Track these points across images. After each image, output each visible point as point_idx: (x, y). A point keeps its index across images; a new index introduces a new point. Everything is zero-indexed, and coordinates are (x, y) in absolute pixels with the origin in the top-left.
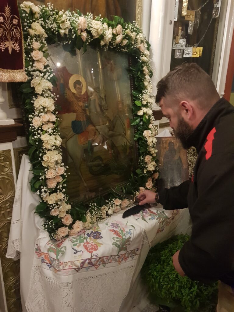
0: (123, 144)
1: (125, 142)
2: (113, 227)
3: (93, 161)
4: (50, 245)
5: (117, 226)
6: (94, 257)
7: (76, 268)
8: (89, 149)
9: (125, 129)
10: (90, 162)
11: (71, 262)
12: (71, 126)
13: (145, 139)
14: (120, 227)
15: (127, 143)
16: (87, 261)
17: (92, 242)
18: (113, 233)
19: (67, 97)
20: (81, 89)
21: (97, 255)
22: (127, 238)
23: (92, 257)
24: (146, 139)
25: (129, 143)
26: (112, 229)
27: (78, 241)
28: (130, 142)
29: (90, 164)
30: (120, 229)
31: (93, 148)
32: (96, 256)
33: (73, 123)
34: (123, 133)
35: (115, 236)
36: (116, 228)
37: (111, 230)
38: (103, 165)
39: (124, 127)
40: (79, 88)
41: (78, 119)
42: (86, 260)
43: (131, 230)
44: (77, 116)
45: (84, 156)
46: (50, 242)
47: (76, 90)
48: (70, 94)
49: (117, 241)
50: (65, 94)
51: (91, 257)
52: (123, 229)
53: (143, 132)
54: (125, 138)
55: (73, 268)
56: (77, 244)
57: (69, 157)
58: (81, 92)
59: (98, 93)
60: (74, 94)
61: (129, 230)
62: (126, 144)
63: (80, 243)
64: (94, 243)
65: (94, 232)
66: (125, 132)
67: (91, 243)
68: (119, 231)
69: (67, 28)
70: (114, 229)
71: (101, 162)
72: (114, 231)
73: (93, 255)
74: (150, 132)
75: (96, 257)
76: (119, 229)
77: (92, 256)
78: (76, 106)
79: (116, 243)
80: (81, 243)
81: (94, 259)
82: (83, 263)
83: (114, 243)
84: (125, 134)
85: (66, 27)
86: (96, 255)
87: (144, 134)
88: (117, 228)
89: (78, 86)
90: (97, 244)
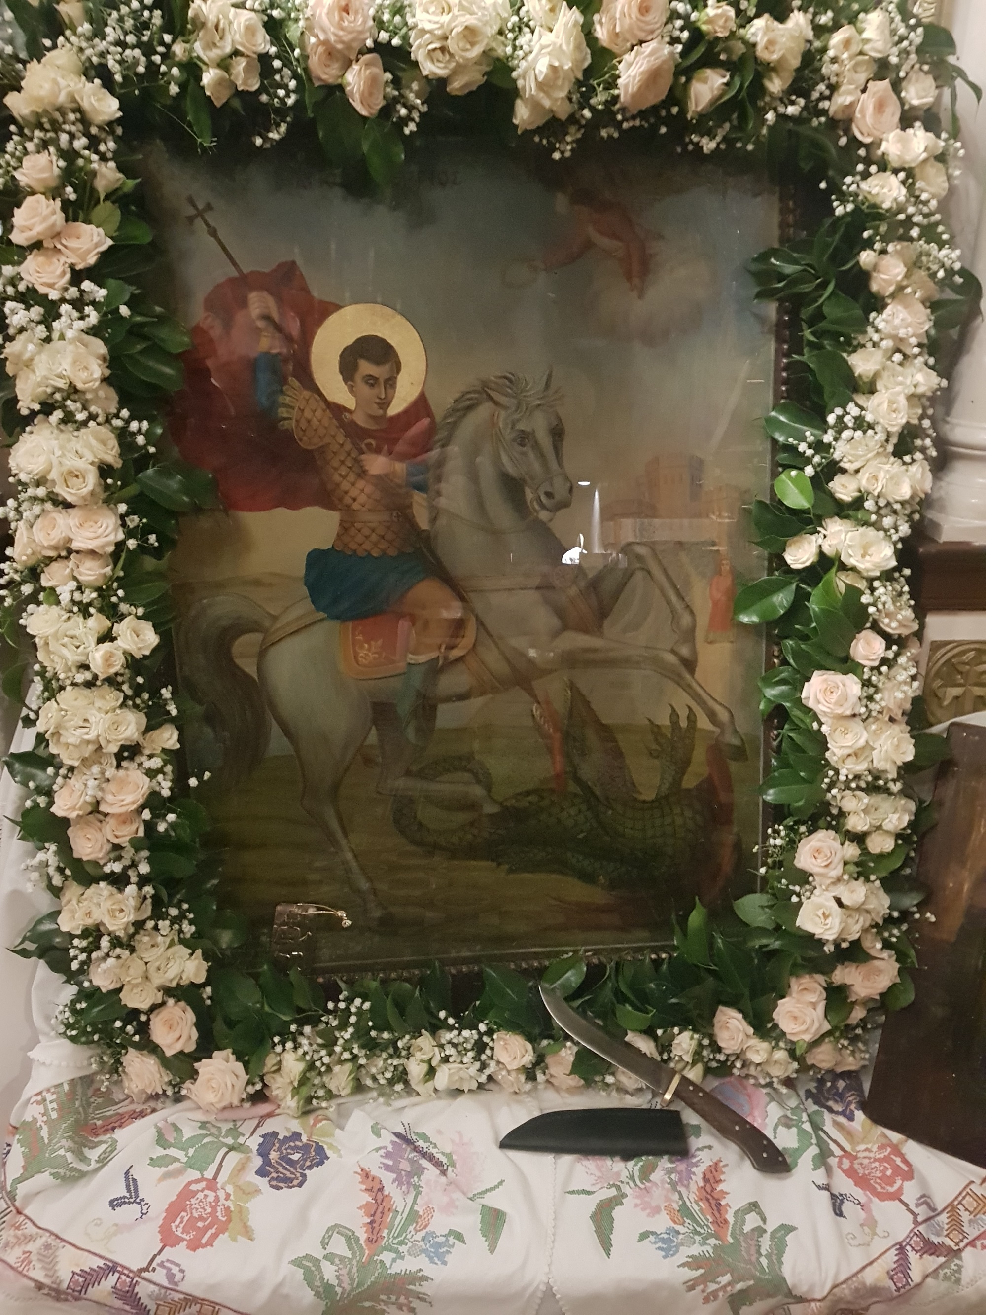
0: (664, 720)
1: (683, 714)
2: (387, 1168)
3: (421, 775)
4: (41, 1109)
5: (410, 1175)
6: (159, 1276)
7: (46, 1281)
8: (404, 708)
9: (689, 636)
10: (408, 773)
11: (51, 1240)
12: (303, 571)
13: (815, 725)
14: (418, 1193)
15: (692, 718)
16: (112, 1279)
17: (228, 1197)
18: (367, 1198)
19: (294, 423)
20: (391, 382)
21: (179, 1276)
22: (399, 1267)
23: (146, 1269)
24: (821, 724)
25: (712, 716)
26: (376, 1172)
27: (191, 1152)
28: (723, 716)
29: (402, 783)
30: (414, 1202)
31: (434, 708)
32: (170, 1276)
33: (316, 559)
34: (671, 658)
35: (358, 1224)
36: (398, 1181)
37: (366, 1175)
38: (490, 809)
39: (686, 620)
40: (372, 381)
41: (353, 546)
42: (113, 1268)
43: (459, 1237)
44: (345, 528)
45: (366, 738)
46: (49, 1097)
47: (351, 389)
48: (314, 411)
49: (329, 1257)
50: (283, 412)
51: (145, 1265)
52: (430, 1210)
53: (808, 679)
54: (688, 688)
55: (33, 1274)
56: (177, 1160)
57: (275, 729)
58: (385, 404)
59: (506, 408)
60: (337, 410)
61: (452, 1232)
62: (684, 723)
63: (191, 1164)
64: (228, 1203)
65: (304, 1138)
66: (685, 651)
67: (221, 1194)
68: (400, 1209)
69: (236, 53)
70: (387, 1178)
71: (478, 791)
72: (376, 1189)
73: (162, 1265)
74: (852, 685)
75: (166, 1283)
76: (410, 1199)
77: (154, 1265)
78: (344, 477)
79: (319, 1268)
80: (190, 1170)
81: (152, 1287)
82: (91, 1278)
83: (307, 1257)
84: (690, 665)
85: (228, 50)
86: (175, 1270)
87: (804, 695)
88: (400, 1184)
89: (366, 368)
90: (234, 1216)
